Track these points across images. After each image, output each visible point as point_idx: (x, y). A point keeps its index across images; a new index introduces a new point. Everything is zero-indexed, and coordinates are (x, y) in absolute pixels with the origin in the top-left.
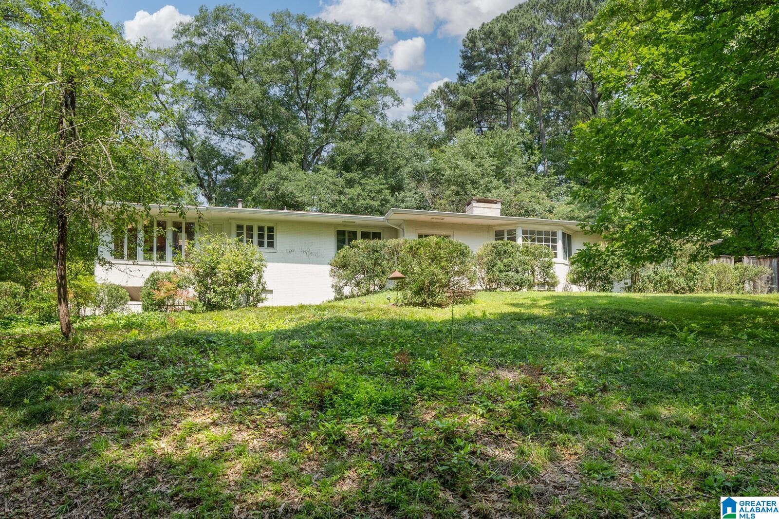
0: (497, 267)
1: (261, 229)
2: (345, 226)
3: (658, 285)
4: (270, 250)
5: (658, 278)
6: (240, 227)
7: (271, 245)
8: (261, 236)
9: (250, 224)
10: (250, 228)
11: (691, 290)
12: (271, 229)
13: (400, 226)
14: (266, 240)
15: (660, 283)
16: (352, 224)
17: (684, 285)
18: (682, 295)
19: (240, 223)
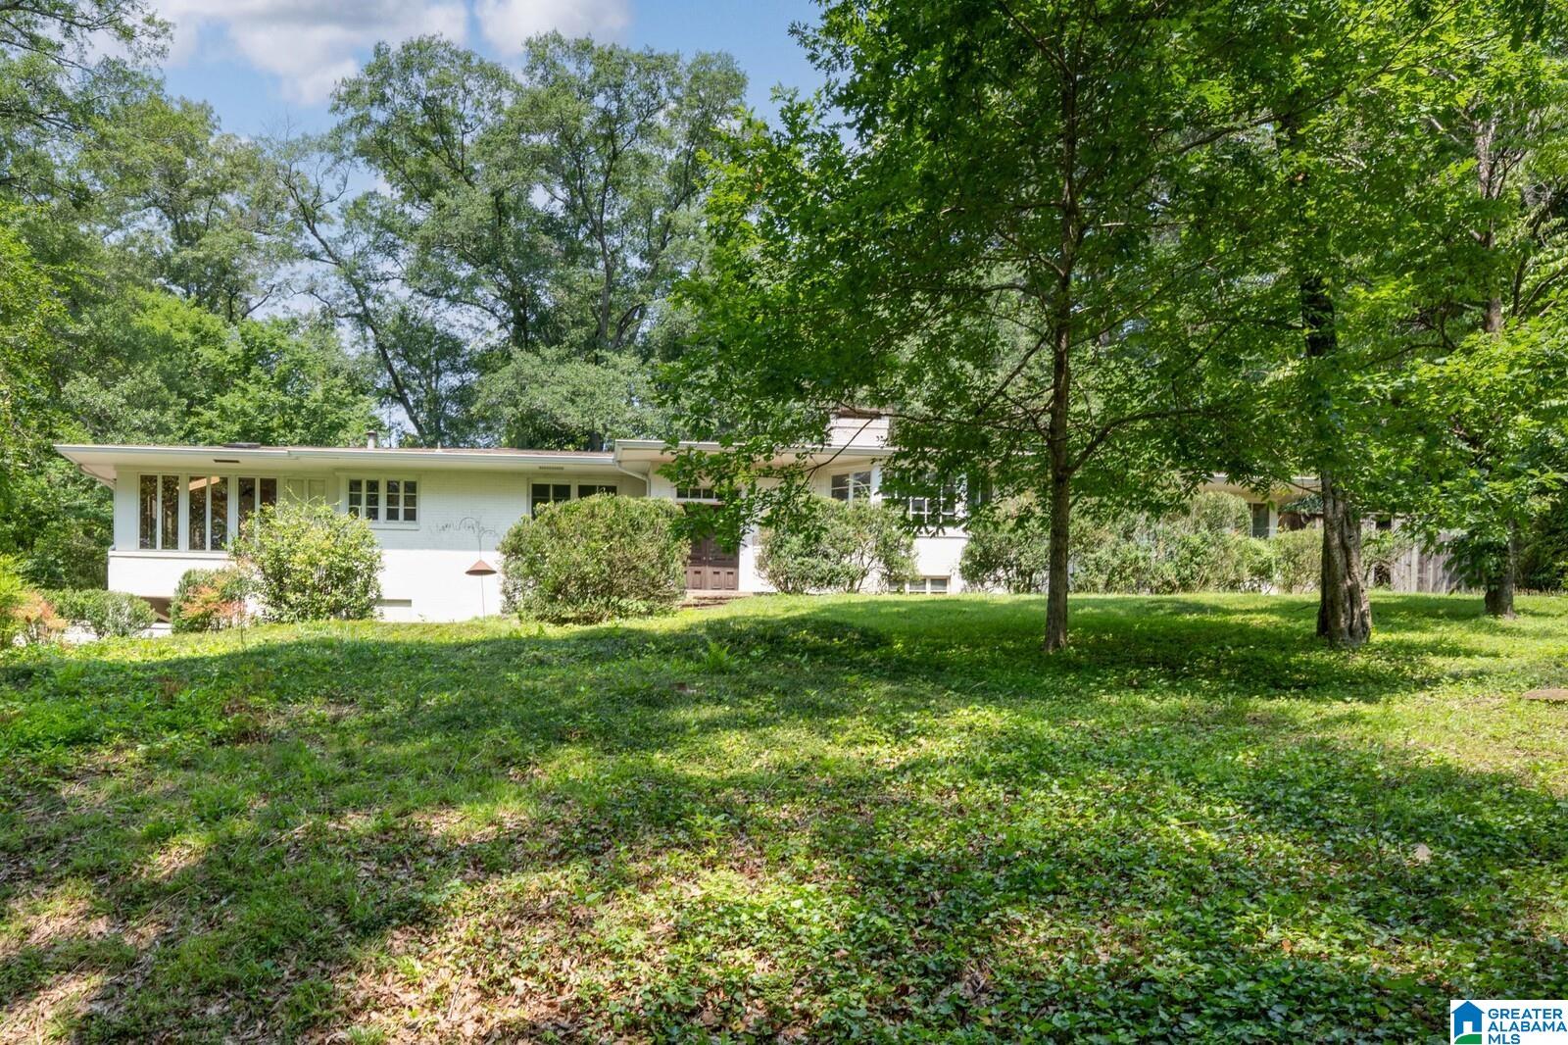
0: (787, 548)
1: (392, 487)
2: (546, 475)
3: (1117, 578)
4: (409, 525)
5: (1116, 562)
6: (355, 485)
7: (411, 516)
8: (392, 500)
9: (373, 477)
10: (373, 486)
11: (1185, 586)
12: (411, 487)
13: (646, 474)
14: (401, 508)
15: (1120, 573)
16: (559, 471)
17: (1172, 577)
18: (1168, 596)
19: (356, 477)
